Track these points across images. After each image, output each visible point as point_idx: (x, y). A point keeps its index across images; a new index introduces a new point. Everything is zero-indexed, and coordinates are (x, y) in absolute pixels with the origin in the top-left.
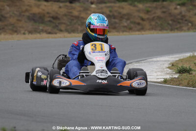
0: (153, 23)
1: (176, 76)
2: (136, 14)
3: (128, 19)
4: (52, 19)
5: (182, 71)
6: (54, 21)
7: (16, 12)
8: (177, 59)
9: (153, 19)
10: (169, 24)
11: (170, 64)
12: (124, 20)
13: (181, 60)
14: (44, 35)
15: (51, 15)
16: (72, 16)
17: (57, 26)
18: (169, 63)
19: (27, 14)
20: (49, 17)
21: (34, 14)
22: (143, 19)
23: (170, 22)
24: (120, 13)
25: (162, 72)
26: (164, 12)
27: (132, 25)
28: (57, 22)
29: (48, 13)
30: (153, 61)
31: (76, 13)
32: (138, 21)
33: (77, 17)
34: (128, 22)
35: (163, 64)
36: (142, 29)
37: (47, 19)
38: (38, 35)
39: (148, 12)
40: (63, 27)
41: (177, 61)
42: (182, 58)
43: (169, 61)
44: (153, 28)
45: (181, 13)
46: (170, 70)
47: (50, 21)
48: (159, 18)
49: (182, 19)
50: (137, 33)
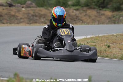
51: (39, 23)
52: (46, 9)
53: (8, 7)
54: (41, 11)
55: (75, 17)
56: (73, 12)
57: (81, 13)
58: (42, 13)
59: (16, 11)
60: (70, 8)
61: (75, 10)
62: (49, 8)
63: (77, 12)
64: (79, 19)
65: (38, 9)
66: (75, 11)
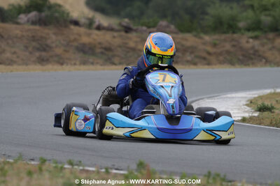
0: (221, 58)
1: (256, 114)
2: (201, 47)
3: (192, 53)
4: (103, 50)
5: (262, 109)
6: (107, 53)
7: (62, 42)
8: (256, 96)
9: (221, 54)
10: (239, 59)
11: (248, 101)
12: (188, 54)
13: (261, 97)
14: (98, 67)
15: (103, 46)
16: (128, 48)
17: (109, 59)
18: (247, 99)
19: (76, 44)
20: (102, 48)
21: (84, 45)
22: (209, 54)
23: (241, 58)
24: (183, 45)
25: (239, 109)
26: (234, 46)
27: (196, 60)
28: (110, 54)
29: (100, 43)
30: (227, 97)
31: (132, 44)
32: (204, 55)
33: (133, 49)
34: (193, 56)
35: (240, 101)
36: (209, 64)
37: (98, 50)
38: (91, 67)
39: (215, 45)
40: (116, 60)
41: (255, 98)
42: (261, 95)
43: (246, 98)
44: (221, 63)
45: (253, 47)
46: (248, 108)
47: (102, 53)
48: (228, 52)
49: (254, 54)
50: (207, 67)
51: (183, 64)
52: (195, 36)
53: (123, 33)
54: (186, 40)
55: (251, 52)
56: (248, 42)
57: (263, 45)
58: (188, 44)
59: (138, 39)
60: (243, 34)
61: (252, 38)
62: (202, 35)
63: (256, 43)
64: (259, 56)
65: (181, 35)
66: (251, 40)
